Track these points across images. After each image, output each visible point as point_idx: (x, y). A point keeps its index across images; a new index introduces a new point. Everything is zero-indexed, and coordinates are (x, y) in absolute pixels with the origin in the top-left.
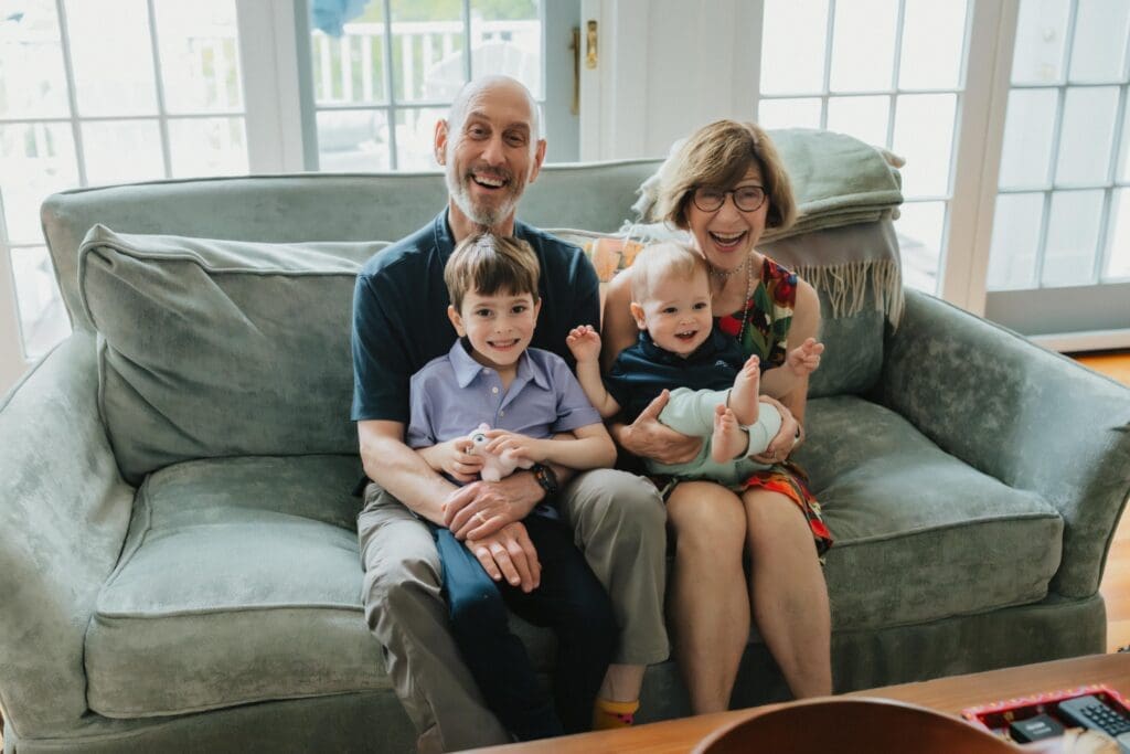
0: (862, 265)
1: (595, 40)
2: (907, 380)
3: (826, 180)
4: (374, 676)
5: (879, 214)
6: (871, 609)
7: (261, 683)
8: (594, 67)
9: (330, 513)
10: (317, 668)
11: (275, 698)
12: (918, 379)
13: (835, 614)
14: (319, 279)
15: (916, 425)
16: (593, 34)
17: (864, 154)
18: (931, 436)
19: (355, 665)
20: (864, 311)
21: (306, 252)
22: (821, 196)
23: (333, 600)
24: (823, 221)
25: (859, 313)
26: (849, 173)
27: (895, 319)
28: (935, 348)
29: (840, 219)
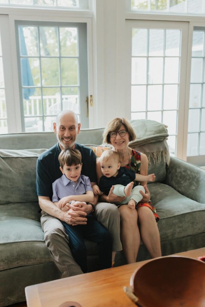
0: (160, 151)
1: (92, 99)
2: (172, 178)
3: (151, 131)
4: (47, 258)
5: (163, 139)
6: (169, 235)
7: (18, 261)
8: (92, 106)
9: (33, 217)
10: (33, 257)
11: (22, 265)
12: (175, 178)
13: (161, 236)
14: (29, 158)
15: (175, 189)
16: (91, 98)
17: (158, 125)
18: (179, 191)
19: (43, 256)
20: (161, 162)
21: (26, 152)
22: (149, 135)
23: (36, 239)
24: (151, 141)
25: (160, 163)
26: (156, 130)
27: (168, 164)
28: (178, 170)
29: (155, 140)
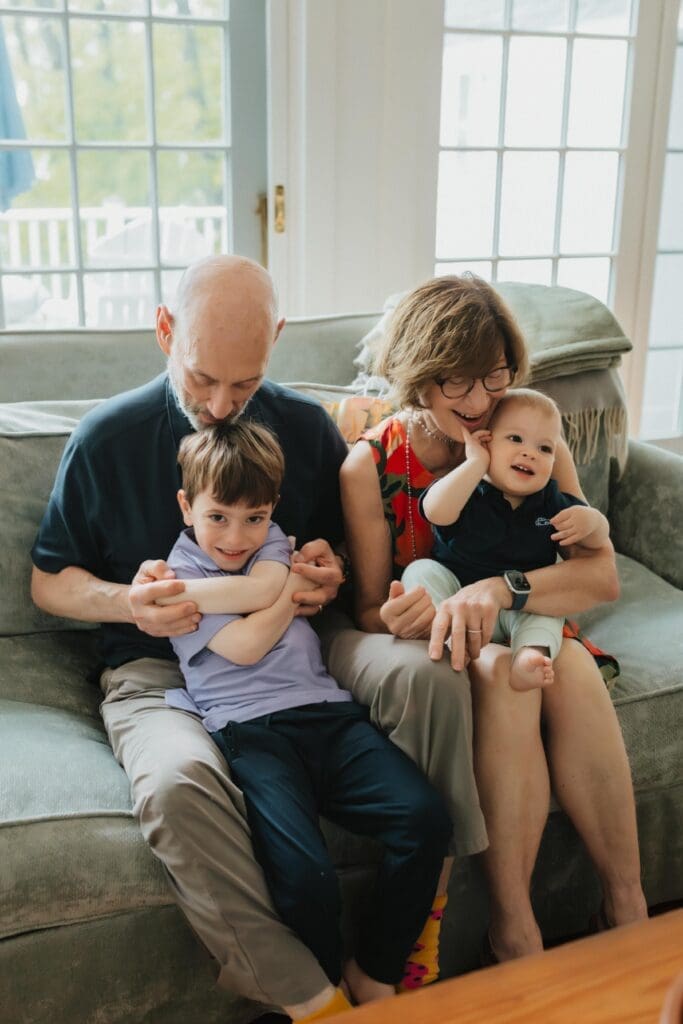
0: (596, 413)
1: (282, 204)
2: (635, 525)
3: (557, 328)
4: (153, 894)
5: (609, 361)
6: (665, 766)
7: (22, 912)
8: (282, 231)
9: (71, 699)
10: (87, 890)
11: (36, 927)
12: (647, 524)
14: (43, 441)
15: (651, 567)
16: (280, 198)
17: (588, 303)
18: (667, 578)
19: (133, 883)
20: (596, 459)
21: (25, 412)
22: (554, 344)
23: (101, 806)
24: (559, 369)
25: (592, 461)
26: (580, 321)
27: (622, 464)
28: (663, 492)
29: (575, 367)
